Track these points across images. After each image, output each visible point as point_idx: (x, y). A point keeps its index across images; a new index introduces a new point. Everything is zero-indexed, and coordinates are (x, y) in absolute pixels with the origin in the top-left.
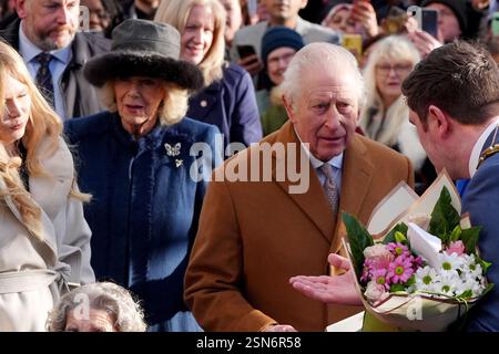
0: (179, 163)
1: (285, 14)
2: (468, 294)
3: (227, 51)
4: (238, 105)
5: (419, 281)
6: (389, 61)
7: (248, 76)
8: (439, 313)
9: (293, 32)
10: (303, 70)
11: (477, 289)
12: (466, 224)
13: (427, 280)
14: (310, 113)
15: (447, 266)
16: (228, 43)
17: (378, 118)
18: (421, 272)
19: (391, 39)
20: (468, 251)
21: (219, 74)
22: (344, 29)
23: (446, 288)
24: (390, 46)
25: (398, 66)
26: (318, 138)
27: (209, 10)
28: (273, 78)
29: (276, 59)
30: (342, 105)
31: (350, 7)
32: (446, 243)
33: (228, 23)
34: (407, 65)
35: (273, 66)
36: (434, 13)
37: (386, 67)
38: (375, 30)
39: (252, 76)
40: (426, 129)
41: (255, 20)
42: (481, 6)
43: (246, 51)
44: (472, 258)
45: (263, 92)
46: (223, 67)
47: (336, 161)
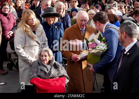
0: (57, 29)
1: (75, 6)
2: (105, 49)
3: (66, 12)
4: (67, 20)
5: (97, 47)
6: (91, 13)
7: (69, 16)
8: (100, 52)
9: (76, 9)
10: (79, 15)
11: (106, 49)
12: (104, 39)
13: (98, 47)
14: (80, 22)
15: (101, 45)
16: (66, 11)
17: (89, 22)
18: (97, 46)
19: (91, 10)
20: (104, 43)
21: (64, 15)
22: (83, 8)
23: (101, 49)
24: (91, 11)
25: (92, 14)
26: (81, 26)
27: (63, 6)
28: (73, 16)
29: (73, 13)
30: (85, 20)
31: (85, 5)
32: (101, 42)
33: (66, 7)
34: (94, 14)
35: (73, 14)
36: (98, 6)
37: (90, 14)
38: (88, 9)
39: (70, 16)
40: (96, 25)
41: (70, 7)
42: (105, 5)
43: (69, 12)
44: (105, 44)
45: (71, 18)
46: (65, 14)
47: (84, 29)
